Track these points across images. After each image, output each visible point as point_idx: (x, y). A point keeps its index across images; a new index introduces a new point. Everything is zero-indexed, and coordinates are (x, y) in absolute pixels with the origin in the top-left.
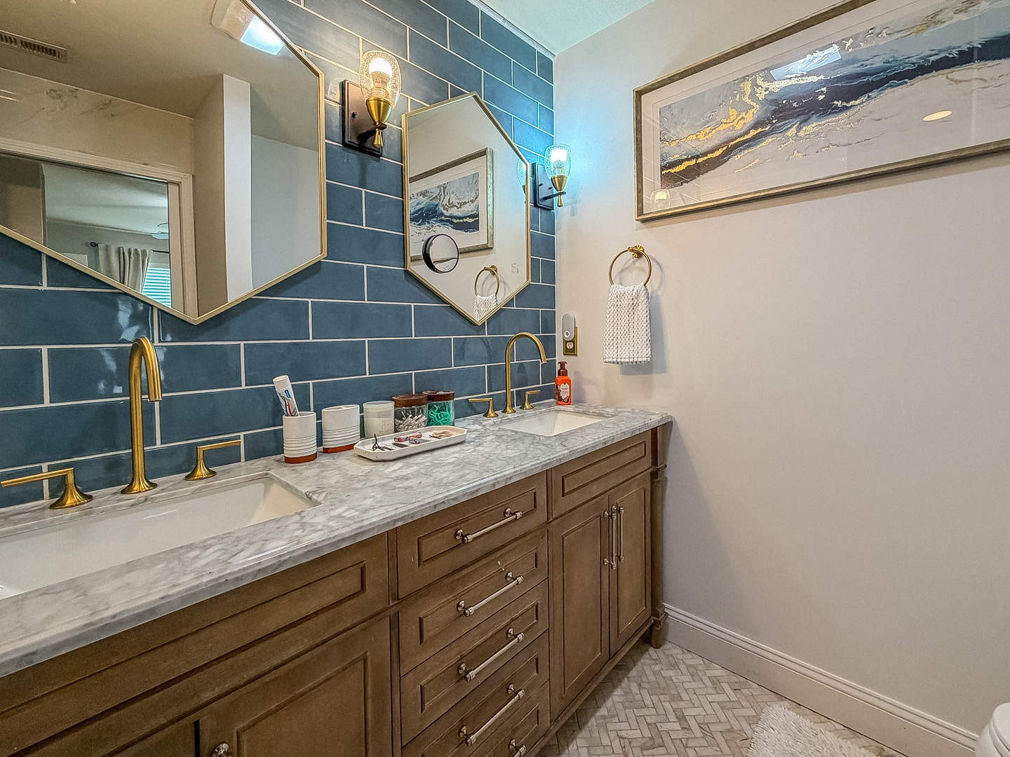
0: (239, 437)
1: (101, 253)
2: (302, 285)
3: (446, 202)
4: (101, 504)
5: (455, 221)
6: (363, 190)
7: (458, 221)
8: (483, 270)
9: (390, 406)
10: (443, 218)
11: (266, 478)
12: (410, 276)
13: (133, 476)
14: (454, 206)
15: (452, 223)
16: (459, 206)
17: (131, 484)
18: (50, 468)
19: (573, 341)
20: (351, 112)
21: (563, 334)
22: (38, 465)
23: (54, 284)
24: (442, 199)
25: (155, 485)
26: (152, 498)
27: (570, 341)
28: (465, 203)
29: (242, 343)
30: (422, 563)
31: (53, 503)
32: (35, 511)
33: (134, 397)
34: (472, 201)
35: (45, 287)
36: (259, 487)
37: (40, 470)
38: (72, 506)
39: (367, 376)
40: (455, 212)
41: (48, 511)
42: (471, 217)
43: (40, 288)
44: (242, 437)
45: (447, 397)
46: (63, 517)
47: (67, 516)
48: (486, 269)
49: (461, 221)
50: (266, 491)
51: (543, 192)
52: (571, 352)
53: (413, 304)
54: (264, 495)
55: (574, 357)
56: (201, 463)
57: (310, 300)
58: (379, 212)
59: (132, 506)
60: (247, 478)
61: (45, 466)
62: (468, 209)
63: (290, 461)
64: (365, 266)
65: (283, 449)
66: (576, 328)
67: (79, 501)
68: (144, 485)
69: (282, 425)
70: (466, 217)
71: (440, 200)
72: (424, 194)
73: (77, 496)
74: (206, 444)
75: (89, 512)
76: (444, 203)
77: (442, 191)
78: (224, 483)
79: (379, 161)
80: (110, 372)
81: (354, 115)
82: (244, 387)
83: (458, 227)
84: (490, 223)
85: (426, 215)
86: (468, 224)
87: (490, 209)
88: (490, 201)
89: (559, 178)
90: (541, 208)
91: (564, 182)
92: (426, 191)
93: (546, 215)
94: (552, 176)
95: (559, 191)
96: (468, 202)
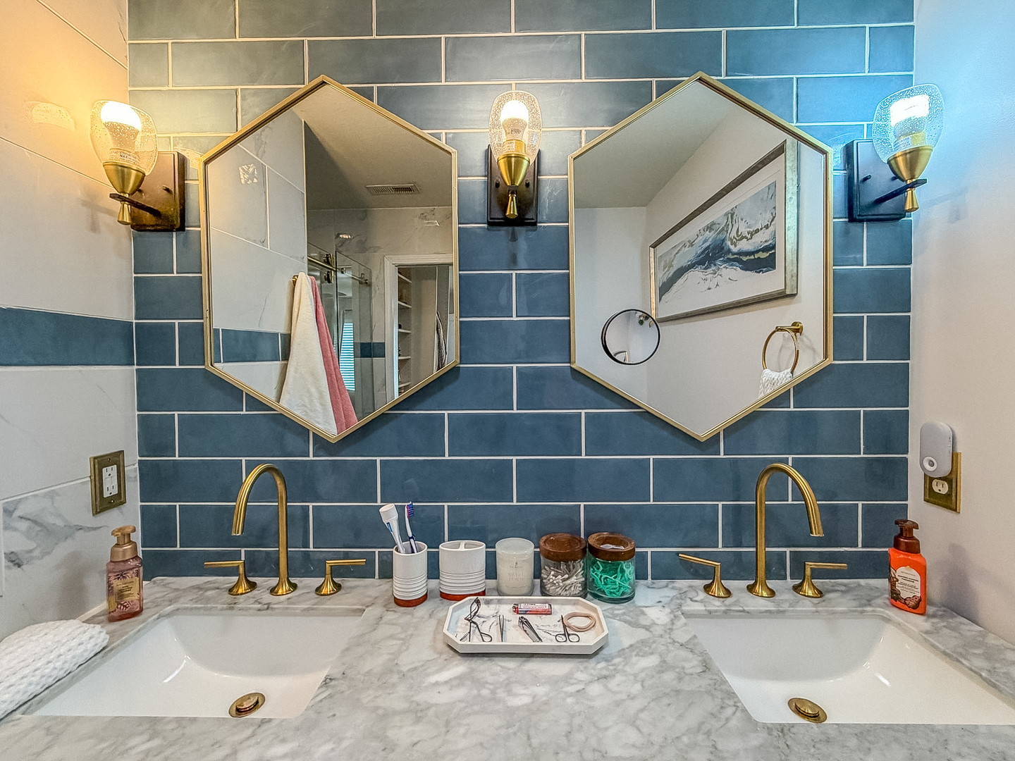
0: (375, 553)
2: (439, 396)
3: (734, 234)
5: (745, 259)
7: (748, 258)
8: (774, 332)
10: (730, 256)
14: (743, 238)
15: (739, 260)
16: (749, 236)
17: (277, 585)
18: (246, 552)
19: (947, 479)
20: (494, 182)
22: (239, 549)
24: (729, 232)
28: (757, 231)
29: (378, 459)
34: (767, 227)
35: (244, 412)
39: (514, 504)
40: (745, 246)
42: (764, 250)
43: (241, 413)
48: (779, 329)
49: (752, 257)
53: (583, 412)
55: (949, 512)
56: (329, 576)
57: (448, 412)
61: (243, 551)
62: (761, 239)
64: (515, 367)
66: (954, 455)
70: (758, 251)
71: (727, 231)
72: (709, 228)
76: (732, 236)
77: (730, 220)
81: (497, 184)
82: (378, 503)
83: (747, 266)
84: (791, 256)
85: (713, 255)
86: (762, 261)
87: (791, 235)
88: (791, 222)
89: (908, 156)
90: (868, 220)
91: (922, 160)
92: (713, 224)
93: (884, 231)
94: (890, 156)
95: (909, 182)
96: (761, 229)
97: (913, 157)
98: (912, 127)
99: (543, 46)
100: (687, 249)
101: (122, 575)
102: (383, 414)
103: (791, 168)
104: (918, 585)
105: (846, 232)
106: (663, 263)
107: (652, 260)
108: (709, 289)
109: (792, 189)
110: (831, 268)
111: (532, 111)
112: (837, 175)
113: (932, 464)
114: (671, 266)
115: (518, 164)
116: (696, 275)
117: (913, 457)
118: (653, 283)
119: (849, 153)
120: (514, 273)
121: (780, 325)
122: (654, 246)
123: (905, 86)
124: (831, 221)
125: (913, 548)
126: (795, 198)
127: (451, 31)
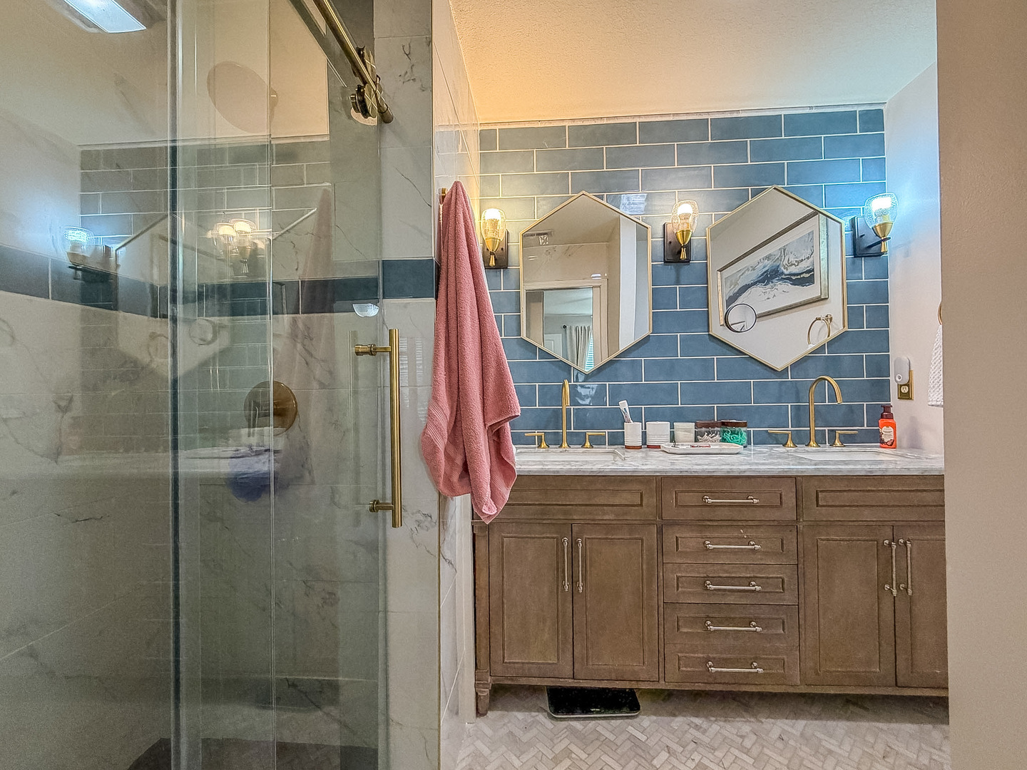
0: (605, 432)
1: (568, 332)
3: (786, 262)
4: (551, 449)
5: (794, 278)
7: (796, 277)
8: (816, 320)
9: (693, 426)
10: (784, 277)
13: (563, 442)
14: (792, 265)
15: (790, 279)
17: (562, 445)
19: (907, 385)
20: (669, 241)
21: (895, 377)
24: (782, 261)
25: (570, 448)
27: (904, 385)
28: (802, 260)
29: (607, 383)
31: (538, 446)
32: (533, 448)
34: (808, 258)
35: (538, 360)
38: (543, 448)
39: (680, 405)
40: (793, 270)
42: (806, 272)
43: (536, 360)
44: (607, 433)
47: (541, 450)
48: (818, 319)
49: (799, 277)
51: (865, 242)
52: (906, 396)
53: (715, 357)
55: (908, 401)
56: (588, 441)
57: (642, 359)
59: (561, 452)
61: (537, 432)
62: (804, 266)
64: (679, 334)
65: (625, 440)
66: (910, 371)
68: (567, 447)
69: (624, 429)
70: (802, 273)
72: (768, 258)
73: (545, 445)
74: (590, 433)
75: (547, 451)
76: (784, 263)
77: (783, 253)
81: (670, 242)
83: (795, 283)
84: (824, 276)
85: (770, 276)
86: (805, 279)
87: (824, 263)
88: (824, 255)
89: (881, 226)
90: (864, 257)
91: (888, 228)
92: (770, 255)
93: (872, 261)
94: (873, 225)
95: (882, 238)
96: (804, 259)
97: (884, 226)
98: (882, 213)
99: (692, 173)
100: (750, 272)
102: (610, 360)
103: (822, 224)
104: (892, 434)
105: (854, 263)
106: (728, 284)
107: (719, 280)
108: (768, 299)
109: (823, 236)
110: (845, 281)
111: (694, 208)
112: (847, 234)
113: (901, 379)
114: (737, 284)
115: (688, 234)
116: (758, 289)
117: (891, 378)
118: (720, 297)
119: (853, 222)
120: (678, 286)
121: (819, 317)
122: (720, 271)
123: (881, 190)
124: (845, 257)
125: (891, 417)
126: (825, 241)
127: (644, 166)
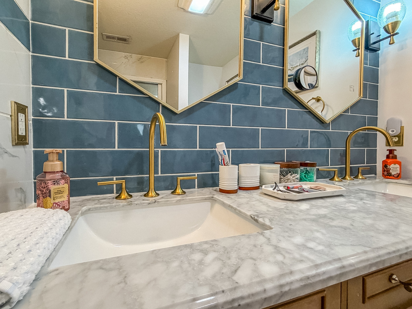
0: (195, 175)
2: (228, 96)
4: (136, 200)
6: (262, 43)
9: (277, 167)
11: (212, 199)
12: (286, 92)
13: (149, 188)
16: (292, 69)
17: (148, 192)
18: (117, 179)
19: (397, 136)
22: (112, 177)
23: (121, 92)
25: (158, 195)
26: (158, 201)
27: (395, 136)
29: (198, 126)
30: (367, 300)
31: (117, 196)
32: (109, 199)
33: (151, 149)
34: (303, 64)
35: (117, 93)
36: (208, 204)
37: (112, 179)
38: (124, 199)
39: (260, 149)
41: (115, 200)
43: (116, 94)
44: (196, 175)
45: (312, 165)
46: (120, 205)
47: (121, 204)
50: (212, 207)
51: (373, 39)
53: (287, 109)
54: (211, 209)
56: (179, 186)
57: (231, 104)
58: (270, 55)
59: (149, 204)
60: (202, 198)
61: (115, 178)
63: (222, 191)
64: (261, 86)
65: (219, 184)
66: (402, 127)
67: (127, 197)
68: (154, 194)
69: (219, 171)
73: (126, 194)
74: (181, 176)
75: (130, 204)
78: (191, 199)
79: (270, 26)
80: (141, 135)
82: (198, 149)
87: (317, 65)
88: (317, 60)
89: (393, 24)
91: (399, 25)
95: (392, 34)
96: (299, 65)
101: (57, 182)
102: (201, 102)
103: (318, 41)
104: (398, 169)
109: (318, 48)
113: (393, 131)
121: (314, 97)
125: (395, 157)
126: (319, 51)
